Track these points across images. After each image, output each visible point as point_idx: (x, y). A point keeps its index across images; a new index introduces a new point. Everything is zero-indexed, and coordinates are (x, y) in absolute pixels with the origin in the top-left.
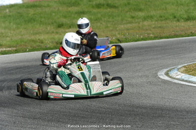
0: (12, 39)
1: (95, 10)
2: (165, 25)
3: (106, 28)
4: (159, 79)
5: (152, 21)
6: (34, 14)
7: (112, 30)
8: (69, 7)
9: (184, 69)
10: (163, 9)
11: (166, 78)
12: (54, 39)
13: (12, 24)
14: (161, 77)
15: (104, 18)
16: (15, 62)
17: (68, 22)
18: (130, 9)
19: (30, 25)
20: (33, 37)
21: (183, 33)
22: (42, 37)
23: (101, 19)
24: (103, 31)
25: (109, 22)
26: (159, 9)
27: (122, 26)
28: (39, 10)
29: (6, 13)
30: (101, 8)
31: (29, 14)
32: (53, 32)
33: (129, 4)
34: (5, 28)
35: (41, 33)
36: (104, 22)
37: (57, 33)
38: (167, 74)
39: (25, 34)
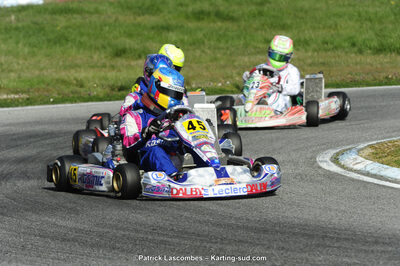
0: (19, 77)
1: (192, 25)
2: (333, 60)
3: (211, 61)
4: (320, 171)
5: (306, 51)
6: (66, 28)
7: (224, 67)
8: (139, 15)
9: (370, 150)
10: (330, 27)
11: (334, 168)
12: (106, 79)
13: (20, 45)
14: (324, 166)
15: (209, 40)
16: (25, 124)
17: (136, 46)
18: (263, 25)
19: (58, 49)
20: (63, 75)
21: (369, 78)
22: (82, 75)
23: (203, 43)
24: (207, 68)
25: (219, 48)
26: (321, 26)
27: (246, 59)
28: (77, 19)
29: (11, 22)
30: (203, 19)
31: (57, 26)
32: (104, 66)
33: (261, 14)
34: (8, 53)
35: (80, 67)
36: (209, 48)
37: (113, 67)
38: (335, 160)
39: (47, 67)
